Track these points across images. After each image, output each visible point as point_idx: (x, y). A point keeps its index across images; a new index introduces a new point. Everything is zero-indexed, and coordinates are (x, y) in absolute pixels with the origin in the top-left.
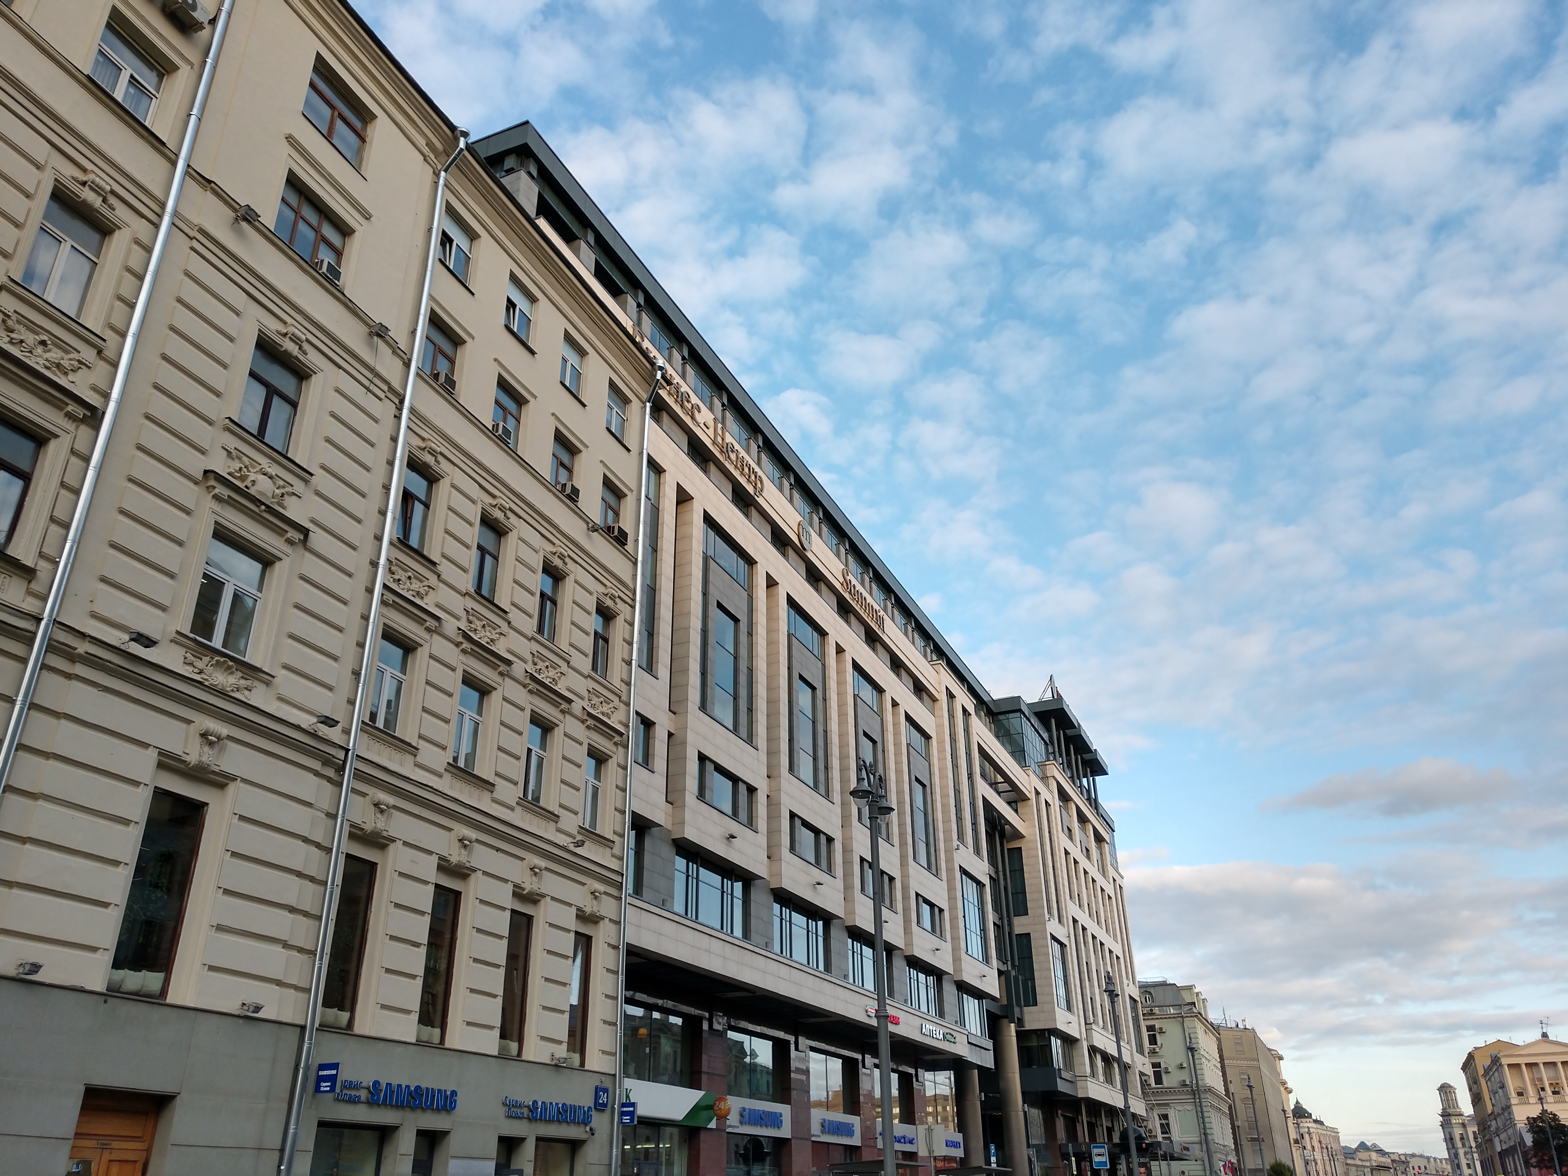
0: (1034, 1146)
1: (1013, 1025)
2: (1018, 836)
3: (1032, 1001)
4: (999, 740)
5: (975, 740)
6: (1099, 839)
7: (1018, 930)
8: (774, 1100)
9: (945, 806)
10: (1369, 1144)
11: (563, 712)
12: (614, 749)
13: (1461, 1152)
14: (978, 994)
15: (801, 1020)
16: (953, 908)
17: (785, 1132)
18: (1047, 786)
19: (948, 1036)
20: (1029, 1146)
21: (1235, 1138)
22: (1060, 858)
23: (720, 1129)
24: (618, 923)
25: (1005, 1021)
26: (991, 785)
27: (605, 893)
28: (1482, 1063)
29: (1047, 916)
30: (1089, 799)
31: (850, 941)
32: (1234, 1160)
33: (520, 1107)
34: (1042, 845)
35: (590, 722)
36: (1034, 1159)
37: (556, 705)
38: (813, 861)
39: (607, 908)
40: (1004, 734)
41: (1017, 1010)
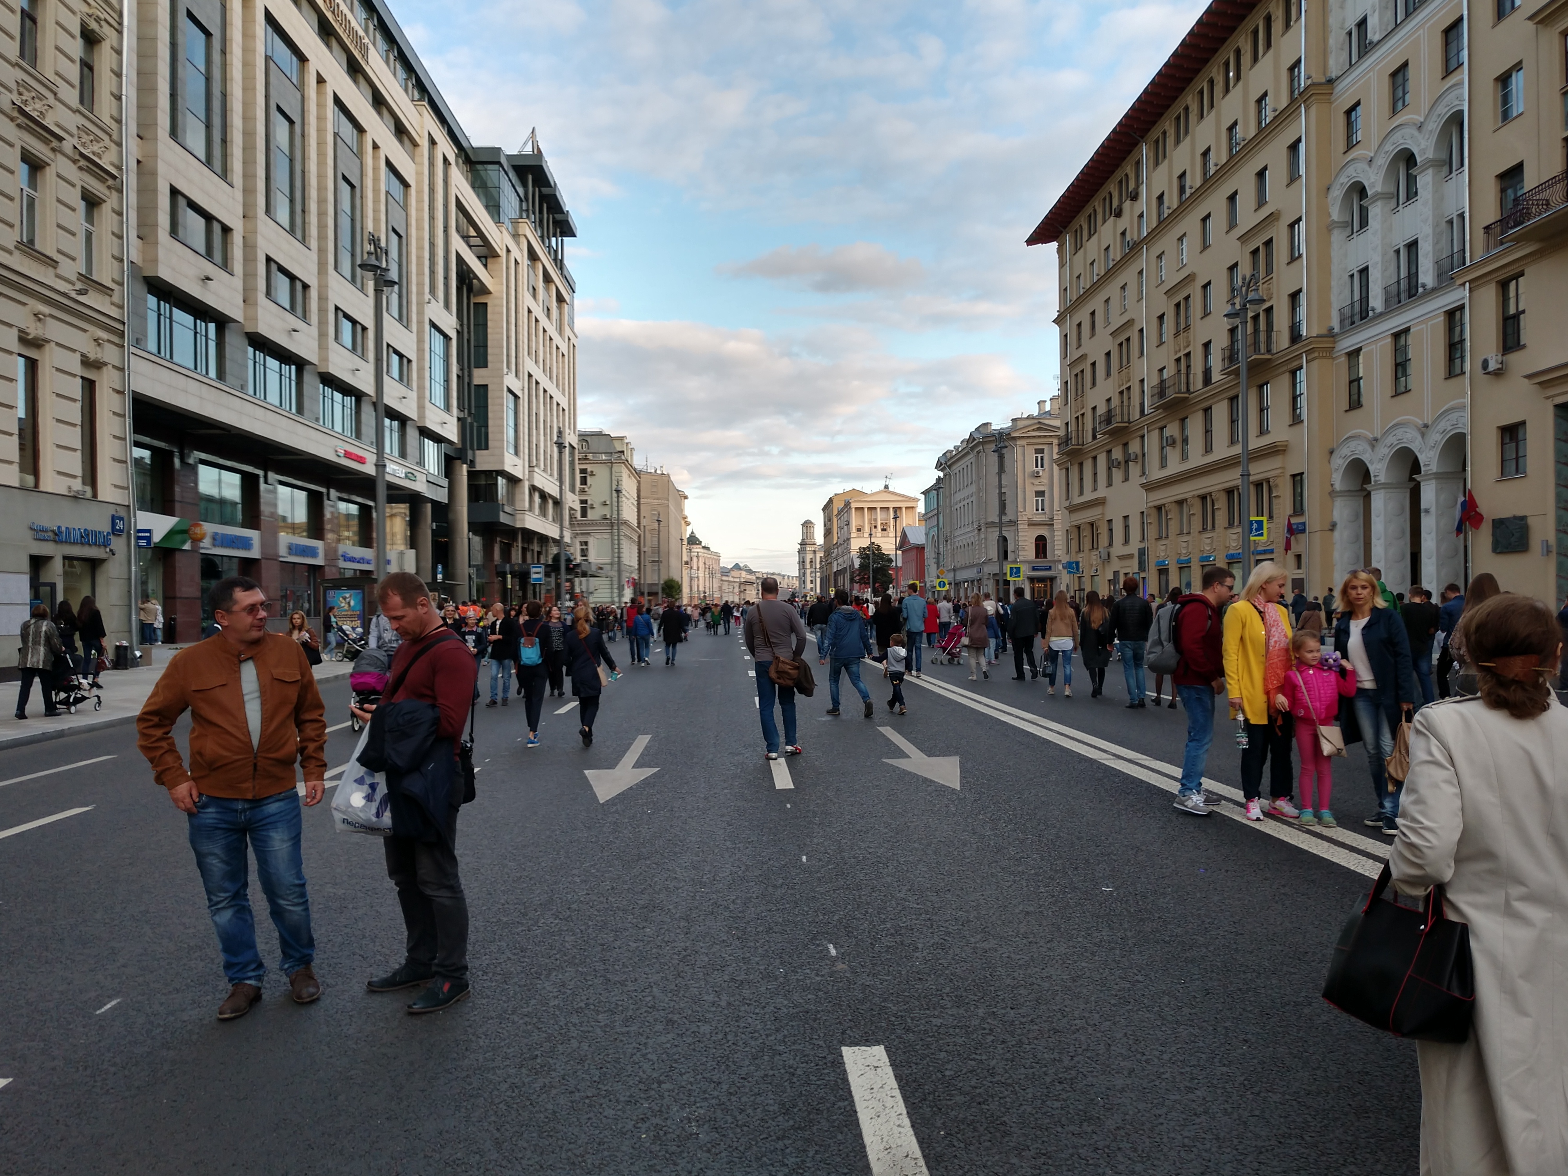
0: (474, 566)
1: (465, 466)
2: (485, 291)
3: (484, 444)
4: (475, 191)
5: (453, 191)
6: (560, 299)
7: (477, 381)
8: (244, 525)
9: (420, 258)
10: (741, 565)
11: (53, 150)
12: (107, 192)
13: (808, 572)
14: (438, 439)
15: (271, 457)
16: (421, 359)
17: (255, 553)
18: (518, 244)
19: (409, 475)
20: (470, 566)
21: (639, 561)
22: (523, 316)
23: (194, 550)
24: (122, 370)
25: (458, 462)
26: (463, 237)
27: (109, 341)
28: (838, 505)
29: (505, 370)
30: (555, 260)
31: (321, 386)
32: (636, 577)
33: (46, 531)
34: (507, 303)
35: (83, 163)
36: (474, 576)
37: (47, 142)
38: (288, 307)
39: (110, 354)
40: (480, 185)
41: (470, 453)
